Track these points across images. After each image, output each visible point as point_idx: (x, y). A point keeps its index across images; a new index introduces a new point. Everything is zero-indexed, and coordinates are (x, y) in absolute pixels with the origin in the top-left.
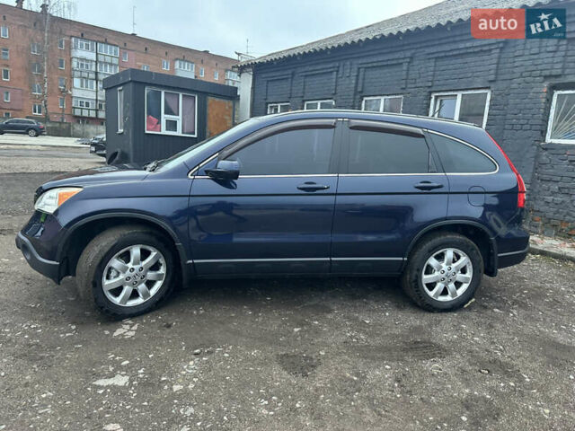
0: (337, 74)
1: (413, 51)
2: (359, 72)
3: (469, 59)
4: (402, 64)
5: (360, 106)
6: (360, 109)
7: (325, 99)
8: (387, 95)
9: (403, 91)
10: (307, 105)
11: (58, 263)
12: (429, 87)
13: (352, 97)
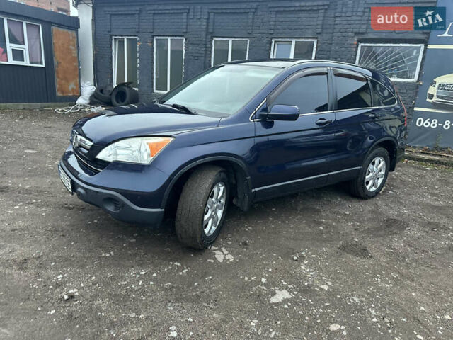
0: (187, 16)
1: (257, 4)
2: (209, 16)
3: (301, 15)
4: (248, 13)
5: (211, 44)
6: (211, 48)
7: (176, 36)
8: (235, 37)
9: (249, 35)
10: (157, 40)
11: (163, 210)
12: (271, 34)
13: (204, 36)
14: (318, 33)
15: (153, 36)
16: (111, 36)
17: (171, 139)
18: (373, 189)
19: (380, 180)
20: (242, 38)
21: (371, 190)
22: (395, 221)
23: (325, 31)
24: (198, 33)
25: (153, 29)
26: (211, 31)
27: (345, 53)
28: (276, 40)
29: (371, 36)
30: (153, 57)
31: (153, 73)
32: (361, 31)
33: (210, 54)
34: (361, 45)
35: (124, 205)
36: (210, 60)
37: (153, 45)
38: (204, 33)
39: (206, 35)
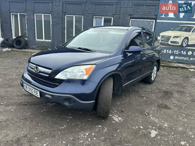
0: (52, 4)
2: (63, 4)
4: (82, 4)
5: (65, 18)
6: (65, 19)
7: (46, 14)
8: (76, 15)
9: (83, 14)
10: (36, 15)
11: (94, 101)
12: (93, 14)
13: (61, 14)
14: (113, 14)
15: (34, 13)
16: (10, 12)
17: (95, 66)
18: (153, 79)
20: (80, 15)
23: (116, 13)
24: (58, 12)
25: (34, 10)
26: (64, 11)
27: (125, 23)
28: (95, 17)
29: (135, 16)
30: (35, 23)
31: (35, 31)
32: (131, 14)
33: (65, 22)
34: (131, 20)
35: (75, 101)
36: (65, 25)
37: (34, 17)
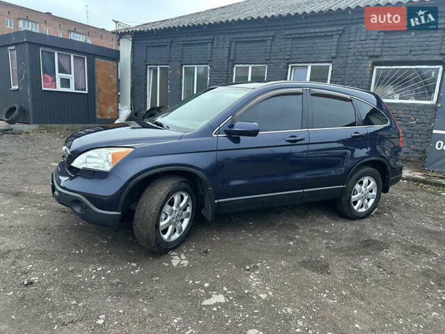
0: (212, 45)
1: (275, 32)
2: (231, 45)
3: (317, 41)
4: (266, 40)
5: (232, 71)
6: (232, 74)
7: (201, 64)
8: (254, 64)
9: (267, 61)
10: (185, 68)
11: (120, 213)
12: (288, 59)
13: (226, 63)
14: (333, 58)
15: (182, 65)
16: (147, 65)
17: (132, 150)
18: (363, 210)
19: (372, 201)
20: (261, 64)
21: (360, 210)
22: (375, 242)
23: (339, 55)
24: (221, 61)
25: (182, 58)
26: (232, 58)
27: (359, 76)
28: (293, 65)
29: (386, 59)
30: (181, 84)
32: (376, 54)
34: (376, 68)
37: (182, 73)
38: (226, 61)
39: (228, 62)
